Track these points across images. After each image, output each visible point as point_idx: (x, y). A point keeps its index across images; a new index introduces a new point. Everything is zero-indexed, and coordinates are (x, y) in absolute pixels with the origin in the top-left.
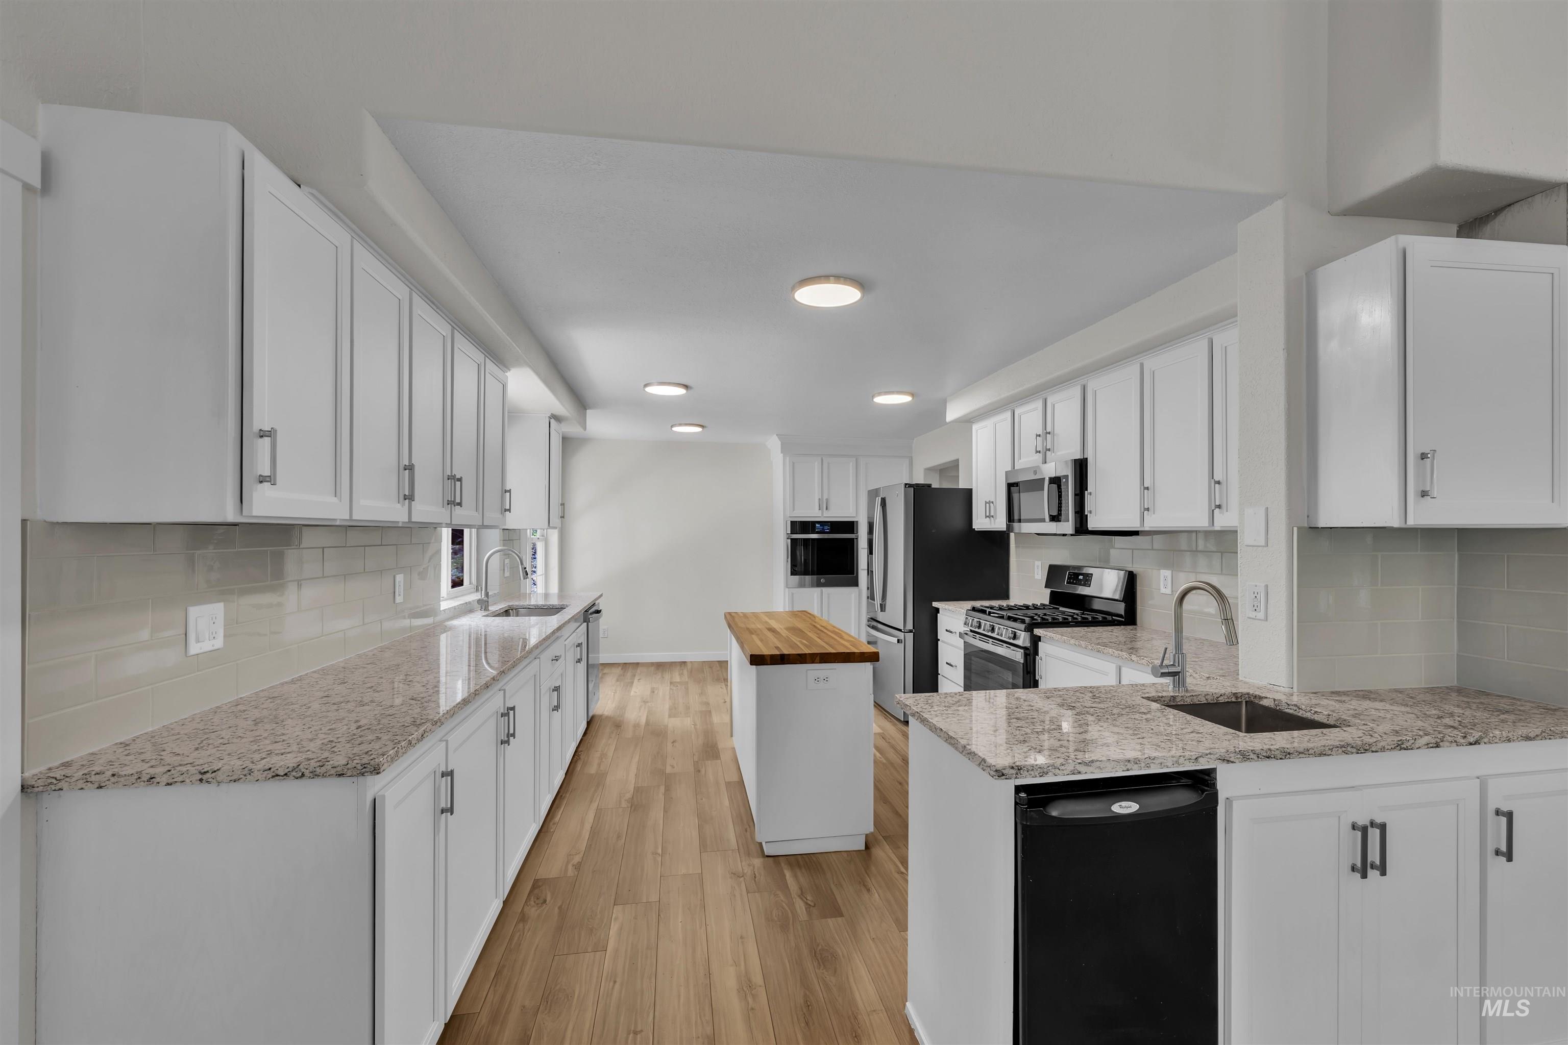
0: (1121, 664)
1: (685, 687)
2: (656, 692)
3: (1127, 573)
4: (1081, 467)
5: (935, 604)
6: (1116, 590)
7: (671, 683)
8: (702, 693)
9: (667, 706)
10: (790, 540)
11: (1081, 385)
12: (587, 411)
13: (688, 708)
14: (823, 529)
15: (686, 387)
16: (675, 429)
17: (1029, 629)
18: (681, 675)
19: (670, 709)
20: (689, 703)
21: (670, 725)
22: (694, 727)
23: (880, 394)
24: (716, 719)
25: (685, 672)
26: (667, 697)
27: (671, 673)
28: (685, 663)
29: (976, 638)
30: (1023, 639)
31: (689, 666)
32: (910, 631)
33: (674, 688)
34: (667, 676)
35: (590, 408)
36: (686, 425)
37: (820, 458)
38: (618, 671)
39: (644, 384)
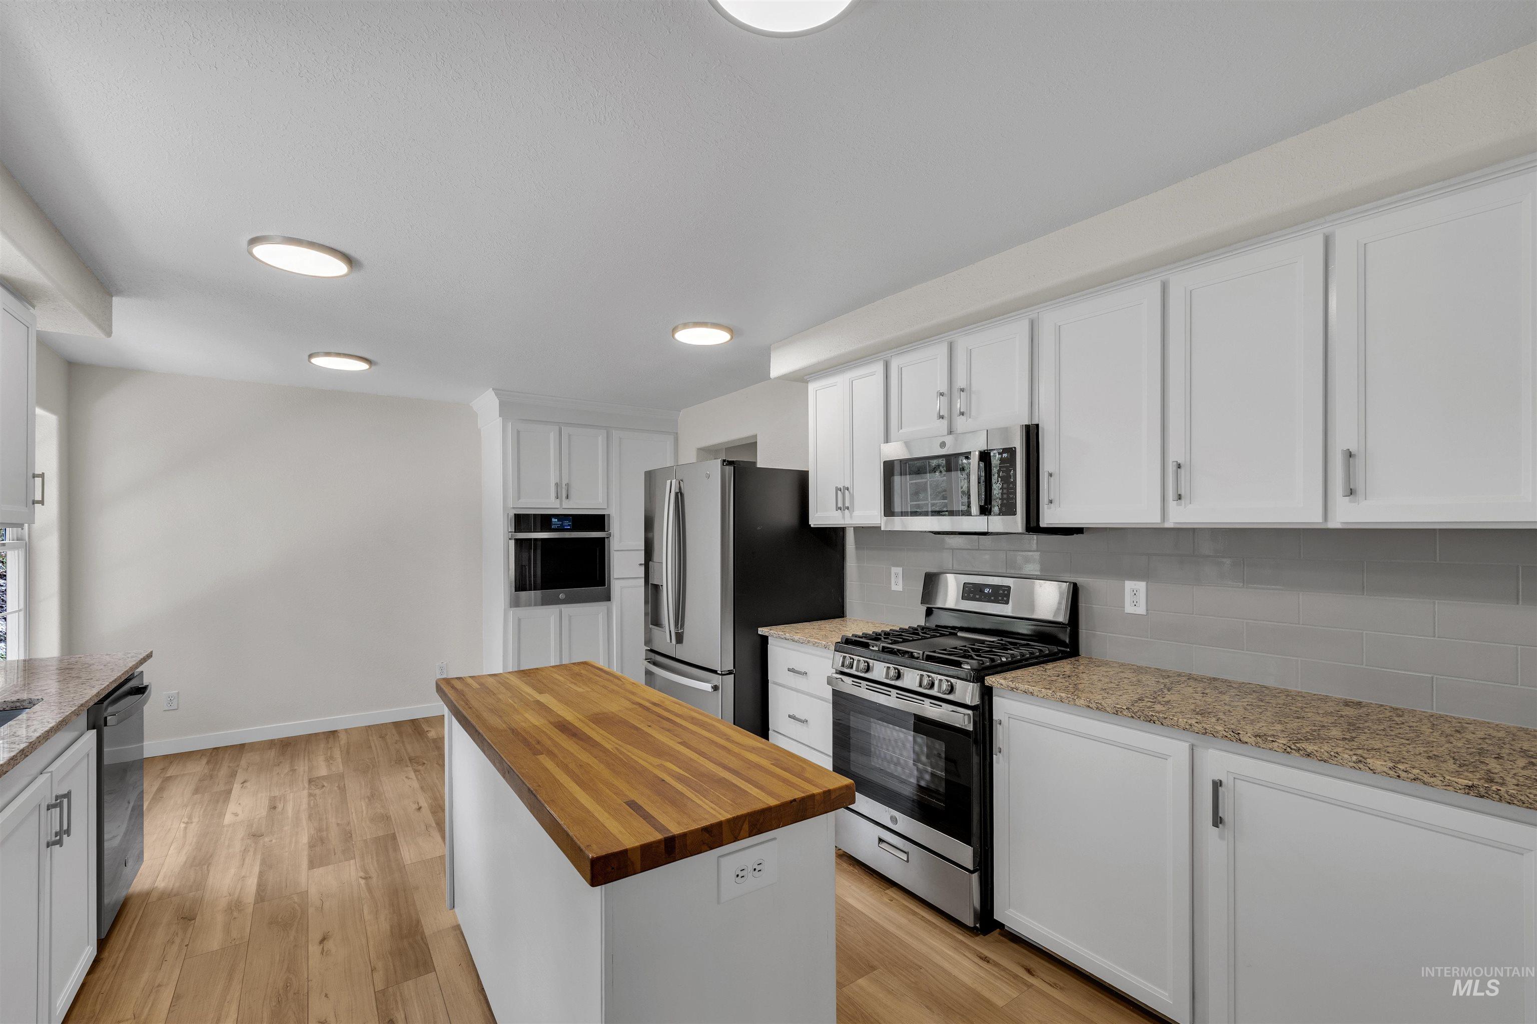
0: (1195, 742)
1: (339, 787)
2: (280, 806)
3: (1072, 585)
4: (1032, 434)
5: (762, 631)
6: (1058, 609)
7: (310, 781)
8: (373, 796)
9: (304, 839)
10: (513, 541)
11: (1030, 319)
12: (113, 298)
13: (348, 836)
14: (562, 525)
15: (349, 260)
16: (319, 361)
17: (978, 677)
18: (329, 759)
19: (312, 846)
20: (349, 823)
21: (313, 891)
22: (367, 884)
23: (686, 325)
24: (408, 854)
25: (337, 754)
26: (304, 816)
27: (309, 759)
28: (334, 733)
29: (860, 687)
30: (968, 692)
31: (343, 738)
32: (730, 673)
33: (317, 792)
34: (302, 767)
35: (119, 292)
36: (339, 355)
37: (557, 428)
38: (198, 768)
39: (251, 237)
